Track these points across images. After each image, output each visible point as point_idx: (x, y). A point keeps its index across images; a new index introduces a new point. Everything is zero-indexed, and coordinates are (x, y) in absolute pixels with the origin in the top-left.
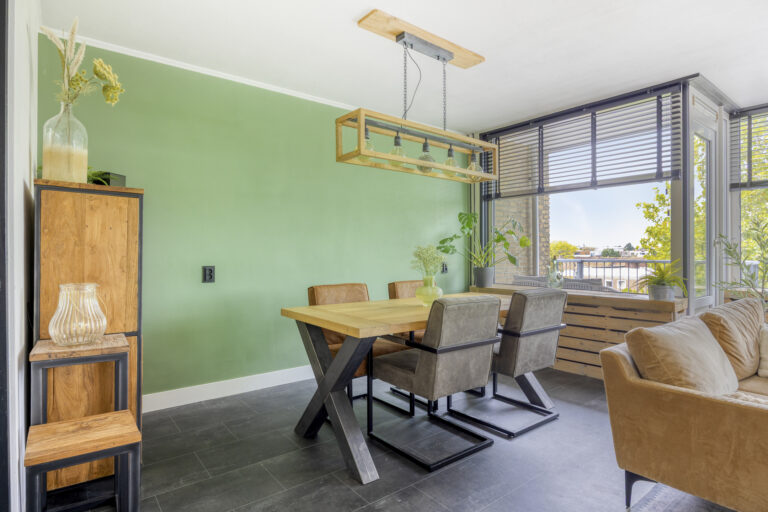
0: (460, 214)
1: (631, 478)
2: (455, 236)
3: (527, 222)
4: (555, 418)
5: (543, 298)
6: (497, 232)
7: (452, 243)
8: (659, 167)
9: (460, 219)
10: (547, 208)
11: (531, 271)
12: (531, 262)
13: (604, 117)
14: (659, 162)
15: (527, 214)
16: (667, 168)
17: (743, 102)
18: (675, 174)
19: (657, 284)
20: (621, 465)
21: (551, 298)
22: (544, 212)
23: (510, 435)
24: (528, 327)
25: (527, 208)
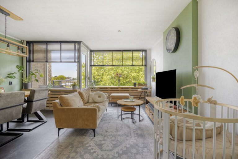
0: (17, 66)
1: (59, 129)
2: (15, 73)
3: (44, 70)
4: (46, 122)
5: (41, 91)
6: (31, 72)
7: (13, 75)
8: (75, 60)
9: (17, 68)
10: (51, 66)
11: (45, 84)
12: (45, 81)
13: (63, 45)
14: (75, 59)
15: (44, 67)
16: (77, 60)
17: (92, 49)
18: (78, 61)
19: (74, 86)
20: (57, 127)
21: (43, 90)
22: (50, 67)
23: (30, 130)
24: (36, 99)
25: (44, 66)
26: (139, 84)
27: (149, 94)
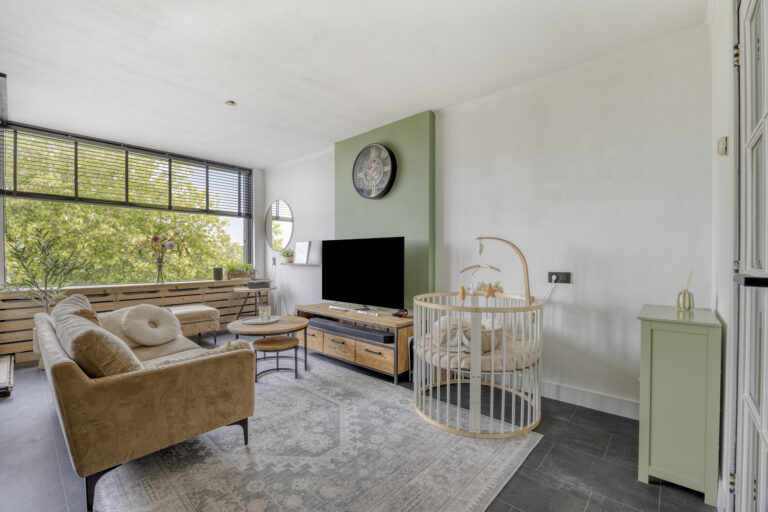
26: (233, 273)
27: (264, 299)
